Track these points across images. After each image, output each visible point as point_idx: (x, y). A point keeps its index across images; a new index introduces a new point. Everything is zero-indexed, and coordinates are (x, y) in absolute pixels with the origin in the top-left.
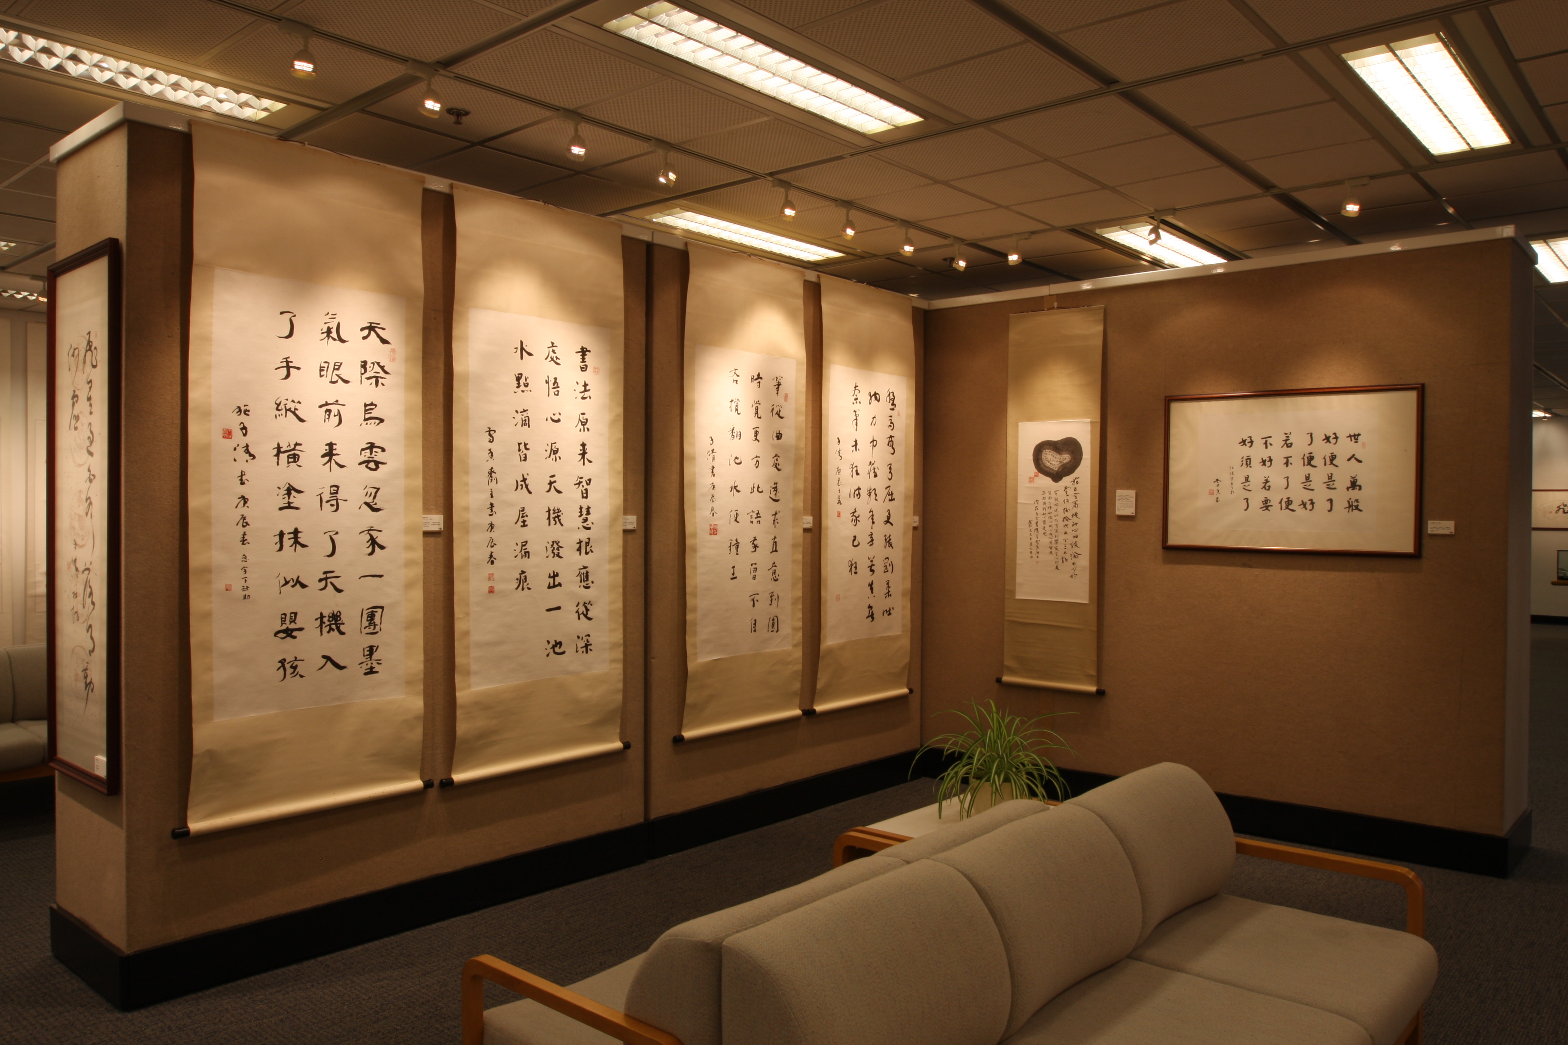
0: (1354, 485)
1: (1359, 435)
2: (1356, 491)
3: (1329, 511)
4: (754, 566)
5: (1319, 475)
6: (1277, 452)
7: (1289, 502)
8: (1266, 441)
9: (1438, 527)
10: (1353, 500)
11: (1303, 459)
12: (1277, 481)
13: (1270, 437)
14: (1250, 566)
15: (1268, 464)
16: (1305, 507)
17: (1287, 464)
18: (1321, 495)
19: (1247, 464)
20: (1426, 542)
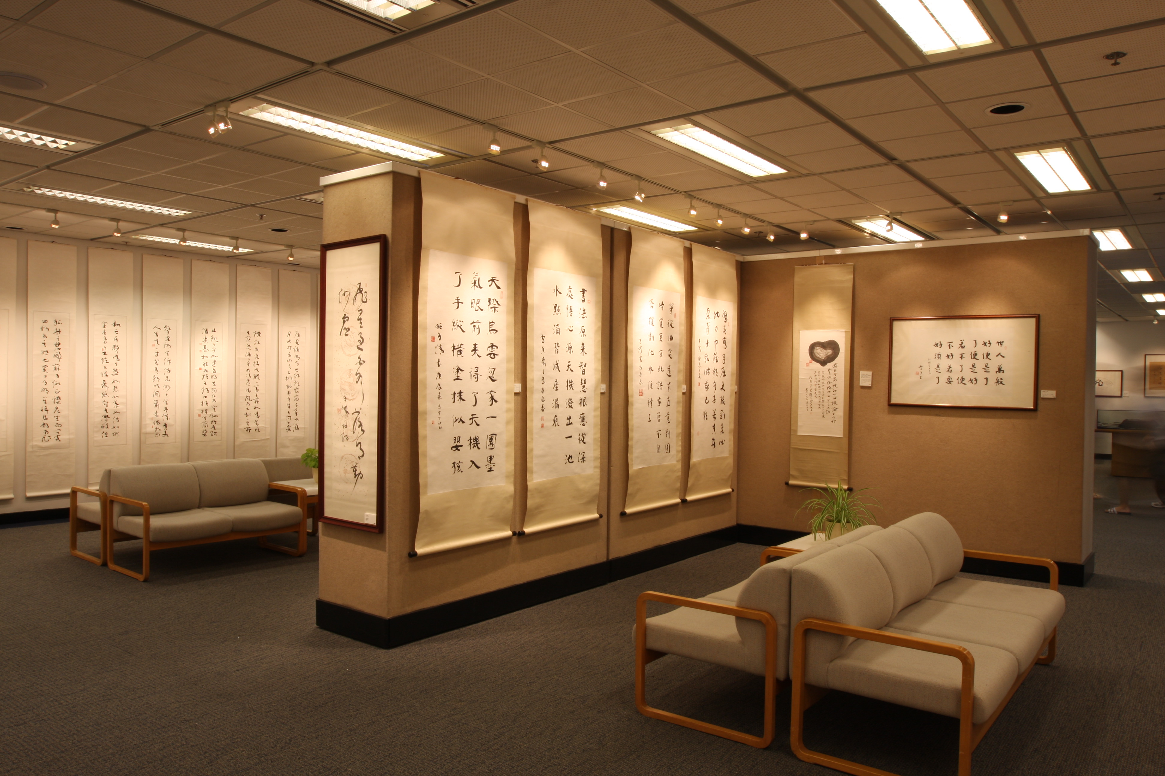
0: (1000, 370)
1: (1003, 342)
2: (1001, 373)
3: (986, 385)
4: (659, 414)
5: (980, 364)
6: (956, 351)
7: (963, 379)
8: (950, 345)
9: (1047, 394)
10: (999, 378)
11: (971, 355)
12: (956, 367)
13: (952, 342)
14: (940, 416)
15: (950, 357)
16: (972, 382)
17: (962, 357)
18: (981, 375)
19: (938, 357)
20: (1040, 402)
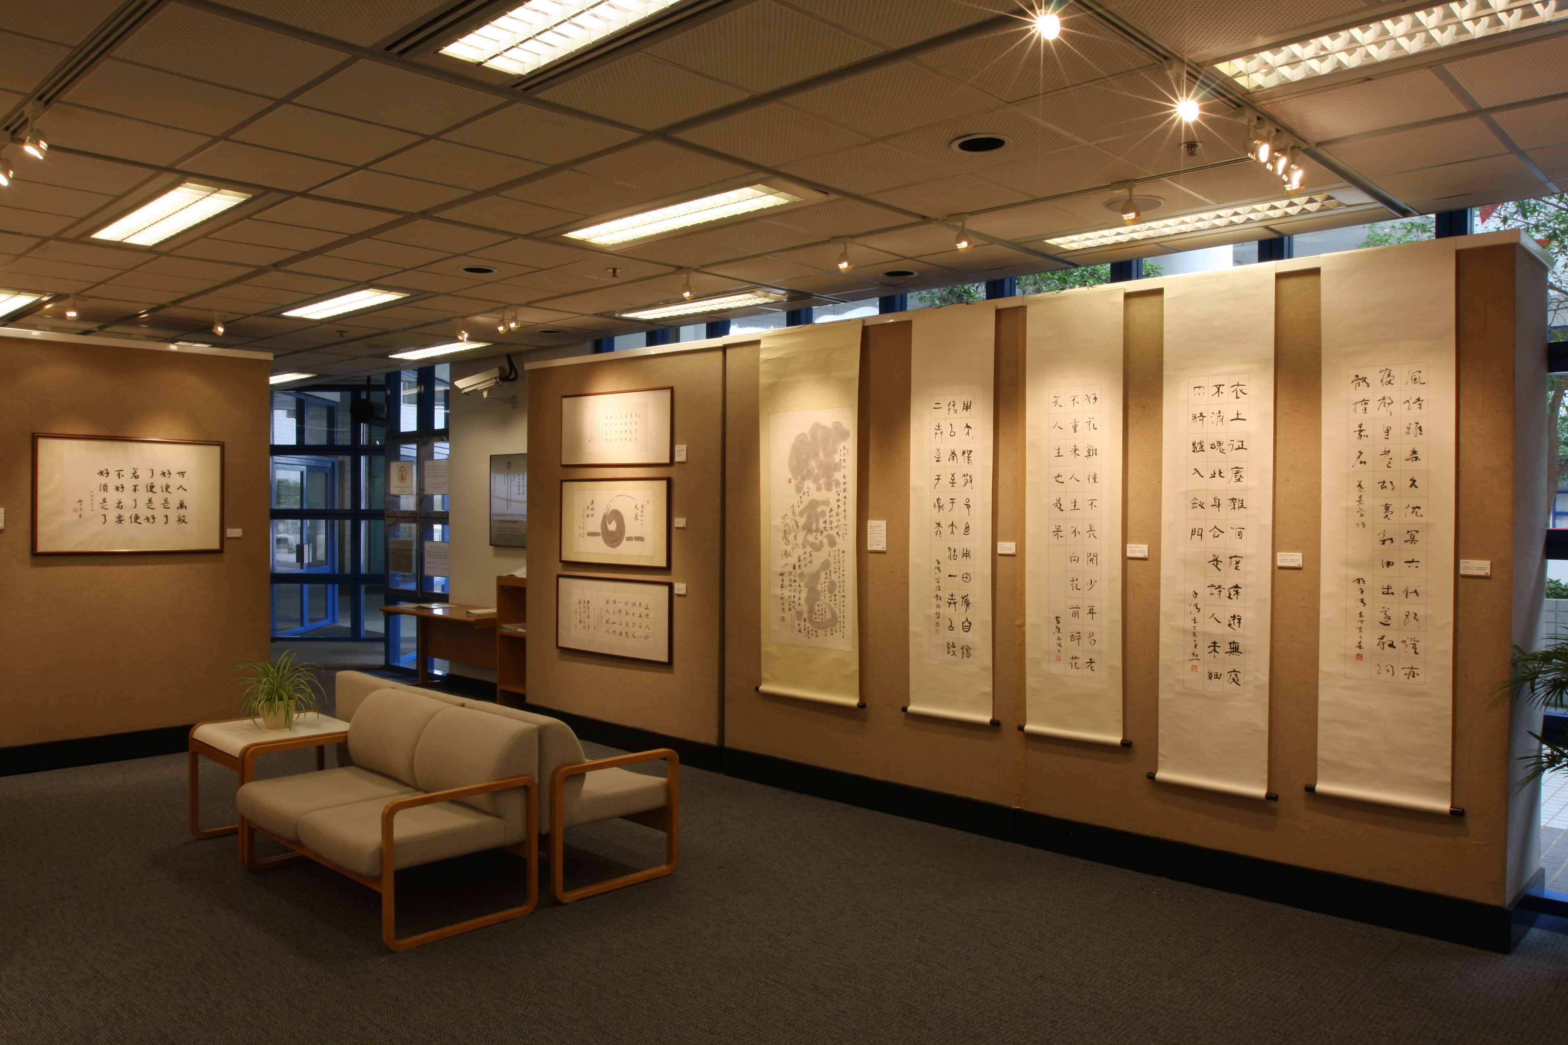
0: (182, 506)
1: (185, 472)
2: (183, 510)
3: (166, 523)
5: (158, 498)
6: (127, 481)
7: (137, 517)
8: (119, 473)
9: (234, 532)
10: (181, 516)
11: (147, 487)
12: (128, 502)
13: (122, 470)
14: (107, 565)
15: (120, 490)
16: (148, 521)
17: (135, 490)
18: (160, 512)
19: (104, 490)
20: (226, 541)
